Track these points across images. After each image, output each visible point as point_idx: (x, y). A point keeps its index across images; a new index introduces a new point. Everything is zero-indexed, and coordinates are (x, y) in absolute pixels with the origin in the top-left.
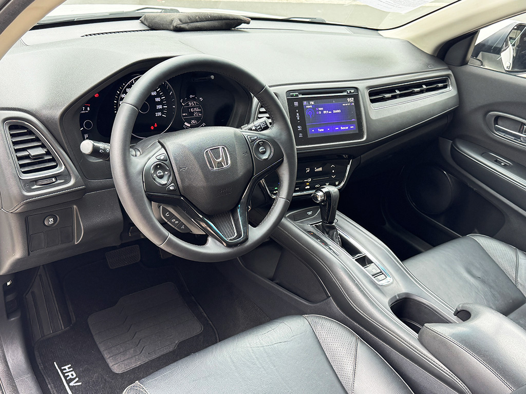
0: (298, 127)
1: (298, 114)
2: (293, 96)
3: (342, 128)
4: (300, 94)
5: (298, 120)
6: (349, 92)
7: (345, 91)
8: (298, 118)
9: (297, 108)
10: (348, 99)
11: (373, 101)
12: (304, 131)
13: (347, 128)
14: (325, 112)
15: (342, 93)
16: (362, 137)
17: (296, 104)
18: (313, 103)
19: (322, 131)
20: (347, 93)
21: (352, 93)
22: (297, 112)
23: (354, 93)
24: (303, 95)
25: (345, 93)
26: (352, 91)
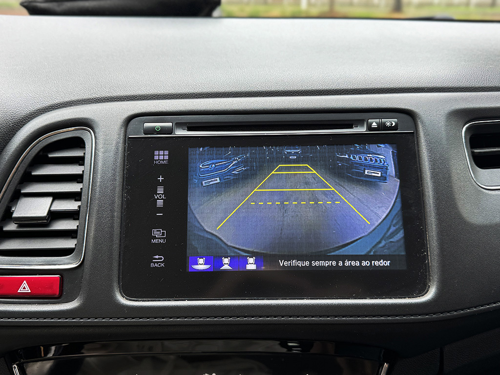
0: (156, 233)
1: (160, 190)
2: (152, 131)
4: (179, 125)
5: (160, 210)
6: (374, 125)
7: (360, 122)
8: (160, 203)
9: (161, 168)
12: (176, 248)
15: (350, 126)
16: (423, 291)
17: (161, 156)
20: (370, 128)
21: (391, 128)
22: (160, 184)
23: (395, 128)
24: (189, 129)
25: (362, 130)
26: (391, 122)
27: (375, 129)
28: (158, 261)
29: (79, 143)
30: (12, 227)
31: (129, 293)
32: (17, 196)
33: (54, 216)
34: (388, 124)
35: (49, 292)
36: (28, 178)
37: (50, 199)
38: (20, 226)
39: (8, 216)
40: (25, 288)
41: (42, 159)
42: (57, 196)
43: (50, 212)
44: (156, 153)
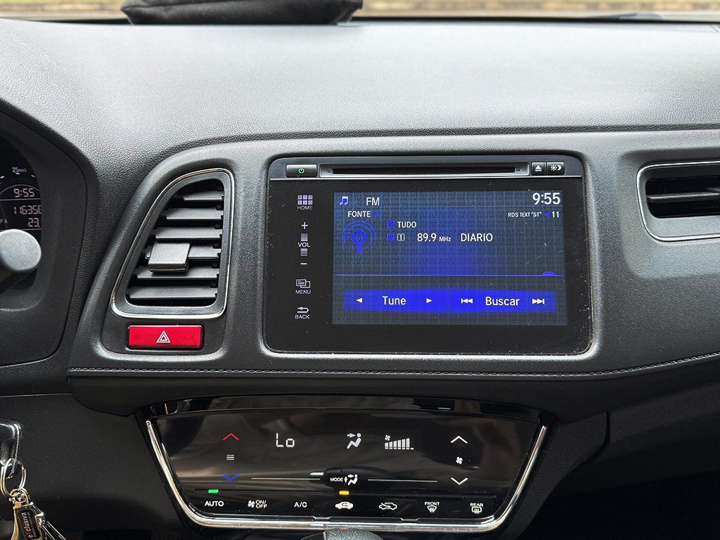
0: (300, 283)
1: (304, 238)
2: (295, 173)
3: (489, 301)
4: (325, 167)
5: (304, 259)
6: (538, 168)
7: (523, 165)
8: (304, 252)
9: (305, 215)
10: (536, 197)
11: (659, 210)
12: (321, 299)
13: (515, 302)
14: (421, 237)
15: (512, 170)
16: (584, 347)
17: (305, 201)
18: (375, 201)
19: (397, 306)
20: (533, 172)
21: (556, 172)
22: (304, 231)
23: (562, 172)
24: (336, 172)
25: (523, 174)
26: (556, 165)
27: (538, 174)
28: (303, 312)
29: (216, 186)
30: (147, 275)
31: (273, 346)
32: (151, 242)
33: (193, 263)
34: (554, 168)
35: (190, 343)
36: (163, 223)
37: (187, 246)
38: (155, 274)
39: (143, 263)
40: (164, 339)
41: (177, 202)
42: (195, 243)
43: (188, 260)
44: (300, 197)
